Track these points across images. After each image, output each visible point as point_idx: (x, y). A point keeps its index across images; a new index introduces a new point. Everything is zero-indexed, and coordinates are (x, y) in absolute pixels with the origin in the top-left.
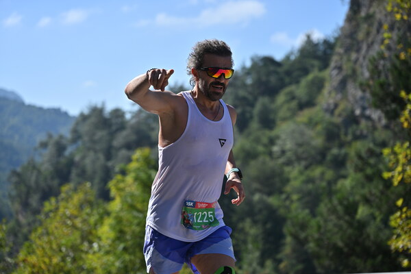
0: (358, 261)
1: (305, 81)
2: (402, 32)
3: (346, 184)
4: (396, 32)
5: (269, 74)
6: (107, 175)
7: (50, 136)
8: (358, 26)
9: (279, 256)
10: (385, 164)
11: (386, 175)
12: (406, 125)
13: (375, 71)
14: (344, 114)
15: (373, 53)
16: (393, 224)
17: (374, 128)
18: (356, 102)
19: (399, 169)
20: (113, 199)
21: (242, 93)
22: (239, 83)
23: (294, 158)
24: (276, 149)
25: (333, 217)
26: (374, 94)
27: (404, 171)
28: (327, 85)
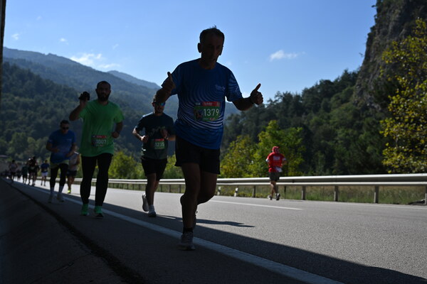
1: (343, 91)
2: (389, 69)
3: (362, 137)
4: (386, 69)
5: (328, 88)
6: (257, 131)
7: (232, 115)
8: (369, 66)
9: (332, 167)
10: (380, 127)
11: (381, 132)
12: (390, 110)
13: (376, 86)
14: (362, 105)
15: (376, 79)
16: (384, 154)
17: (376, 112)
18: (368, 100)
19: (387, 129)
20: (260, 142)
21: (316, 96)
22: (314, 92)
23: (339, 125)
24: (331, 121)
25: (356, 151)
26: (375, 97)
27: (389, 130)
28: (354, 93)
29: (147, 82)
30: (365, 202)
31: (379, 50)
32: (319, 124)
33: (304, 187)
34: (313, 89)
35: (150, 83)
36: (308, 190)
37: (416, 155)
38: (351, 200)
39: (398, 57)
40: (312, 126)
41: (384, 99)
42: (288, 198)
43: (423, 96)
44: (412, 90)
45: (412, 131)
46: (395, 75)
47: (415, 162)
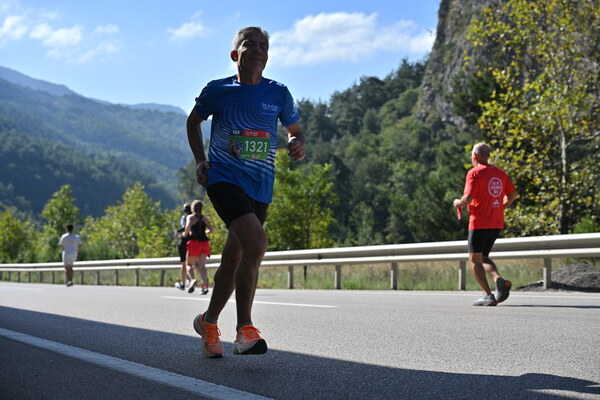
0: (446, 233)
1: (402, 96)
2: (478, 55)
3: (436, 174)
4: (473, 56)
5: (375, 91)
8: (443, 52)
9: (385, 230)
10: (465, 158)
11: (467, 167)
12: (482, 127)
13: (457, 86)
14: (433, 121)
15: (457, 71)
17: (458, 132)
18: (443, 111)
21: (354, 106)
22: (351, 98)
23: (395, 156)
24: (381, 149)
25: (427, 200)
26: (454, 104)
28: (420, 98)
29: (49, 84)
30: (443, 290)
31: (461, 25)
32: (361, 154)
33: (338, 266)
34: (348, 93)
35: (55, 86)
36: (345, 271)
37: (527, 205)
38: (420, 286)
39: (493, 35)
40: (350, 157)
41: (472, 110)
42: (311, 288)
43: (535, 103)
44: (518, 92)
45: (519, 162)
46: (488, 66)
47: (525, 217)
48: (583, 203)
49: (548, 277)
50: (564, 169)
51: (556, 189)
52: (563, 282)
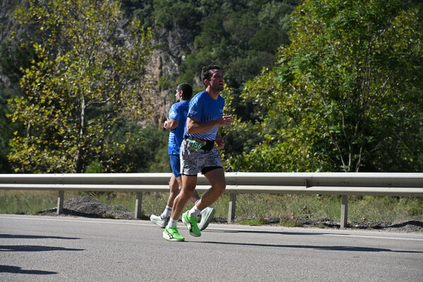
37: (52, 149)
39: (35, 16)
41: (15, 71)
43: (65, 71)
44: (51, 62)
45: (48, 116)
46: (30, 40)
47: (51, 158)
48: (95, 150)
49: (61, 205)
50: (82, 124)
51: (76, 138)
52: (72, 209)
